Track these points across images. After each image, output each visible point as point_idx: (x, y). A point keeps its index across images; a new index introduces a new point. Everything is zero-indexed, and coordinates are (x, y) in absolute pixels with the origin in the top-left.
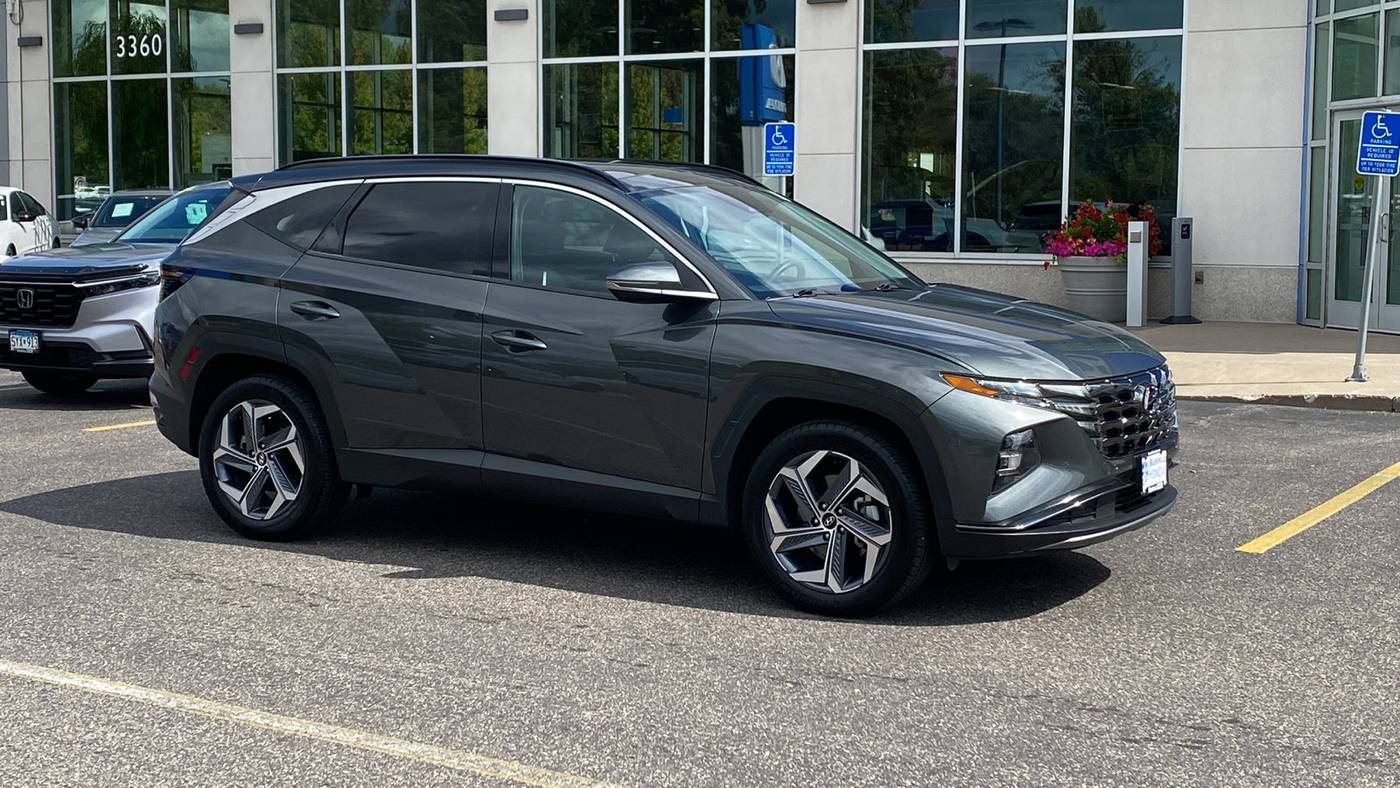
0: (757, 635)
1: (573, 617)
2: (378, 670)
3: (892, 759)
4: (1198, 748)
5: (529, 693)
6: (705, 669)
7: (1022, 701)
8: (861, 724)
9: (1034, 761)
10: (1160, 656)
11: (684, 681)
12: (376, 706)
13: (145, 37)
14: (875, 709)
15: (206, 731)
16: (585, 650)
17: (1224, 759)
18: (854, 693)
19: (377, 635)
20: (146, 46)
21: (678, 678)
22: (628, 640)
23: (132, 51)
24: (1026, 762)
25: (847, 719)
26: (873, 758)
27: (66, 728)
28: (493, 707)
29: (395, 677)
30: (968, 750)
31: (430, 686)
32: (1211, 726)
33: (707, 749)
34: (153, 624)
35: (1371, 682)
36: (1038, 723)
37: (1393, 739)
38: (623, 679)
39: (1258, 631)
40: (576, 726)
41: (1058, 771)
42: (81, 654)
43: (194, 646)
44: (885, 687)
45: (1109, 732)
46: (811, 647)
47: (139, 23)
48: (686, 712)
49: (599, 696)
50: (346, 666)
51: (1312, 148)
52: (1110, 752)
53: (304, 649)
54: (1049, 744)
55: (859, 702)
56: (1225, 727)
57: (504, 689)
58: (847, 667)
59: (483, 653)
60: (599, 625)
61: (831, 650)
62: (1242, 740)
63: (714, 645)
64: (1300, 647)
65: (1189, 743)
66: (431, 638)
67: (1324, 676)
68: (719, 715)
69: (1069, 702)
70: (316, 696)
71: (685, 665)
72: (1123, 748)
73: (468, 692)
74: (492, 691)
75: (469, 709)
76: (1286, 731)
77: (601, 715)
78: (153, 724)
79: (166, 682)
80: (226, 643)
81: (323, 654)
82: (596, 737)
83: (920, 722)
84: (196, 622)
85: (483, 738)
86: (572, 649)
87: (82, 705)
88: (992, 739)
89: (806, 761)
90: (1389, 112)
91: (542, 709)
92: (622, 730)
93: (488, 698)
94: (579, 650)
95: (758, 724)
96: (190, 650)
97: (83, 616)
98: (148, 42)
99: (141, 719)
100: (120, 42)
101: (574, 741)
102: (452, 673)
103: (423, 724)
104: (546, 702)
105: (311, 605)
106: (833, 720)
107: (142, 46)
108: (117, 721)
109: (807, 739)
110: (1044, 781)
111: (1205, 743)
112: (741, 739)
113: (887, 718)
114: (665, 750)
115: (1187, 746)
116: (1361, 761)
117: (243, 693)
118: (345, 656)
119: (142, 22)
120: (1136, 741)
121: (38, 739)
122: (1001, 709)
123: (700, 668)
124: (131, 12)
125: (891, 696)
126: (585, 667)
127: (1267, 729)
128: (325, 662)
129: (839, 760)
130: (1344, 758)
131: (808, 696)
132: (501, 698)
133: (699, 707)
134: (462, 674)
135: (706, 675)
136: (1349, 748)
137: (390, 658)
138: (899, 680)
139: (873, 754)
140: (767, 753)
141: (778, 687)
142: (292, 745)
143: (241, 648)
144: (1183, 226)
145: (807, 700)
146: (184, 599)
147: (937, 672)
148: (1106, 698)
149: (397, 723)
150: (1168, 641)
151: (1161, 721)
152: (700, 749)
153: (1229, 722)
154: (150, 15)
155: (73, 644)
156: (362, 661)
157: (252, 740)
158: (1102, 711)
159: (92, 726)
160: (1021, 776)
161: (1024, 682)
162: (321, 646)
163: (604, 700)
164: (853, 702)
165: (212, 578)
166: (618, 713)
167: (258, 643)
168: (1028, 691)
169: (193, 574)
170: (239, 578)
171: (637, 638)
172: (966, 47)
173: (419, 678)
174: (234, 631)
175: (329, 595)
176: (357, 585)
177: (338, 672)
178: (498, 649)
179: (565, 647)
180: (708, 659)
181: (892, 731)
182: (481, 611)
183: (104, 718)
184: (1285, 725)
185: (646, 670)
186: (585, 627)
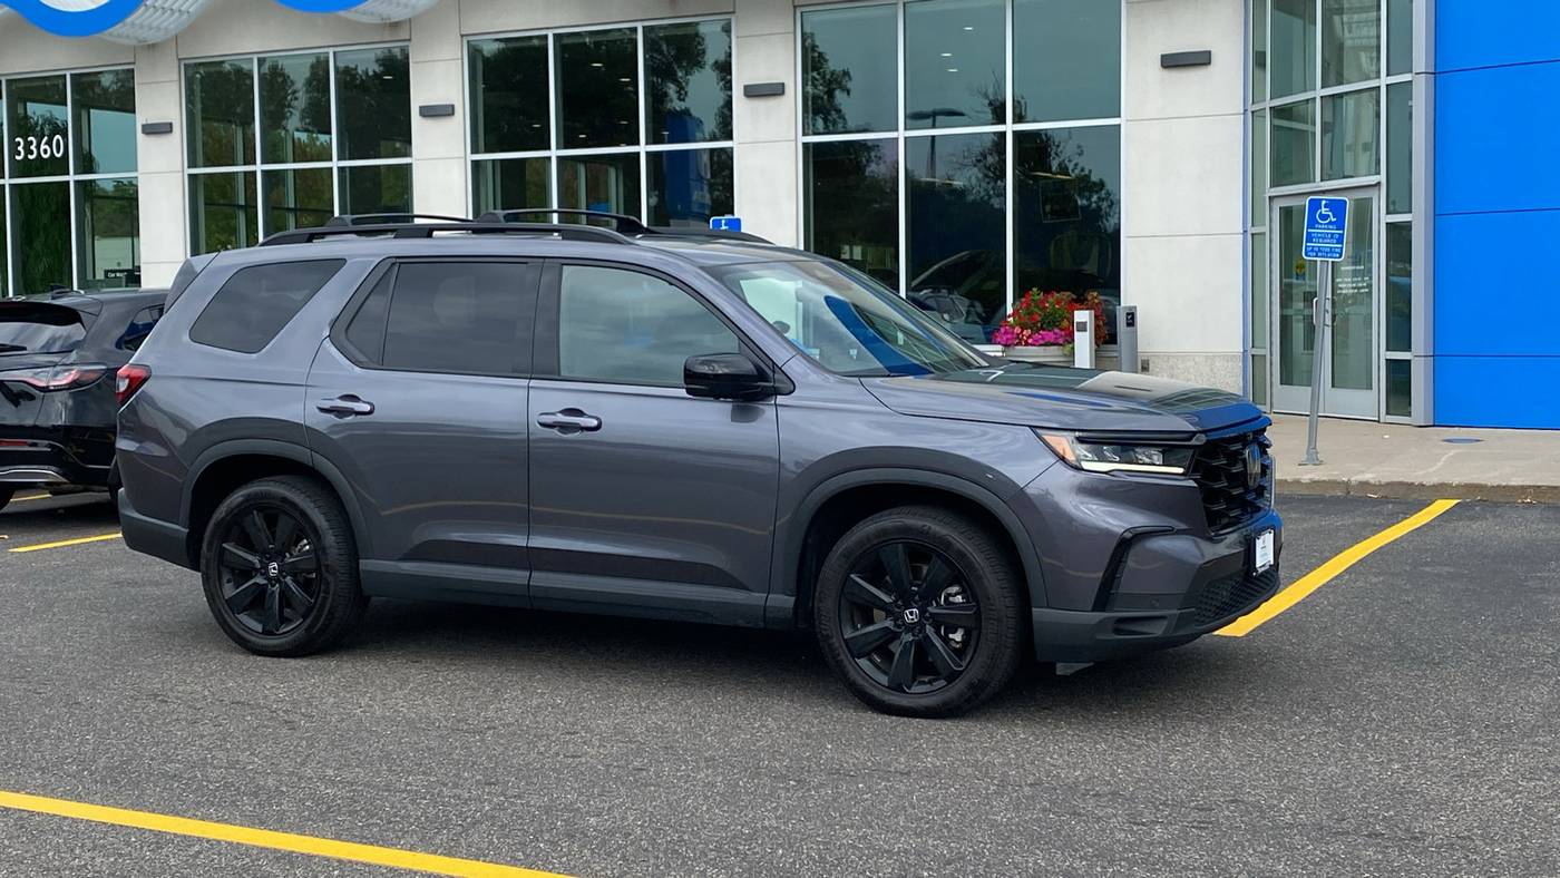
1: (562, 724)
2: (367, 785)
3: (906, 851)
4: (1205, 828)
5: (529, 802)
6: (705, 770)
7: (1026, 789)
8: (869, 818)
9: (1046, 847)
11: (686, 783)
12: (371, 821)
13: (46, 138)
14: (882, 803)
15: (199, 852)
16: (580, 757)
17: (1231, 838)
18: (858, 788)
20: (47, 147)
21: (679, 780)
22: (621, 745)
23: (32, 153)
24: (1039, 849)
25: (856, 814)
26: (888, 851)
27: (50, 854)
28: (493, 817)
29: (386, 791)
30: (980, 839)
31: (424, 798)
32: (1214, 807)
33: (719, 849)
34: (123, 746)
36: (1044, 810)
38: (623, 784)
40: (582, 833)
41: (1071, 856)
42: (53, 779)
43: (170, 768)
44: (889, 781)
45: (1115, 815)
46: (809, 745)
47: (37, 124)
48: (693, 814)
49: (602, 802)
50: (334, 782)
51: (1253, 234)
52: (1118, 835)
53: (286, 765)
54: (1058, 830)
55: (865, 796)
56: (1228, 808)
57: (502, 798)
58: (847, 762)
59: (474, 763)
60: (588, 730)
61: (829, 746)
62: (1246, 819)
63: (710, 747)
65: (1195, 824)
66: (417, 750)
68: (726, 815)
69: (1073, 788)
71: (684, 767)
72: (1132, 832)
73: (466, 803)
74: (490, 801)
75: (469, 820)
76: (1287, 808)
77: (606, 820)
78: (142, 847)
79: (148, 804)
81: (308, 771)
82: (604, 842)
83: (928, 814)
84: (168, 743)
85: (487, 849)
86: (565, 756)
88: (1002, 828)
89: (820, 856)
91: (544, 817)
92: (630, 834)
93: (487, 808)
94: (573, 757)
95: (766, 823)
96: (167, 772)
97: (47, 741)
98: (49, 143)
99: (128, 844)
100: (19, 144)
101: (582, 847)
102: (445, 785)
103: (424, 837)
104: (548, 810)
105: (286, 722)
106: (841, 816)
107: (43, 147)
108: (103, 846)
109: (818, 835)
110: (1059, 867)
111: (1211, 823)
112: (751, 838)
113: (895, 812)
114: (677, 852)
115: (1193, 827)
116: (1364, 835)
117: (230, 812)
118: (330, 772)
119: (40, 122)
120: (1143, 824)
121: (23, 867)
122: (1006, 798)
123: (700, 769)
124: (29, 113)
125: (896, 789)
126: (582, 773)
127: (1269, 807)
128: (310, 779)
130: (1348, 833)
131: (813, 793)
132: (500, 807)
133: (705, 808)
134: (456, 786)
135: (707, 776)
136: (1350, 822)
137: (378, 772)
138: (902, 774)
139: (886, 847)
140: (781, 851)
141: (782, 785)
142: (292, 863)
143: (220, 767)
144: (1128, 314)
145: (812, 797)
146: (151, 720)
147: (938, 764)
148: (1108, 783)
149: (397, 837)
151: (1164, 804)
152: (712, 850)
153: (1232, 801)
154: (49, 115)
155: (42, 770)
156: (350, 777)
157: (248, 860)
158: (1105, 796)
159: (77, 852)
160: (1035, 863)
161: (1025, 770)
162: (303, 764)
163: (607, 805)
164: (858, 796)
165: (178, 698)
166: (623, 819)
167: (237, 762)
168: (1031, 779)
169: (156, 696)
170: (205, 698)
171: (630, 742)
172: (905, 138)
173: (411, 791)
174: (210, 750)
175: (303, 711)
176: (332, 700)
177: (327, 788)
178: (489, 759)
179: (558, 754)
180: (706, 760)
181: (902, 824)
182: (465, 720)
183: (89, 844)
184: (1285, 802)
185: (644, 773)
186: (576, 733)
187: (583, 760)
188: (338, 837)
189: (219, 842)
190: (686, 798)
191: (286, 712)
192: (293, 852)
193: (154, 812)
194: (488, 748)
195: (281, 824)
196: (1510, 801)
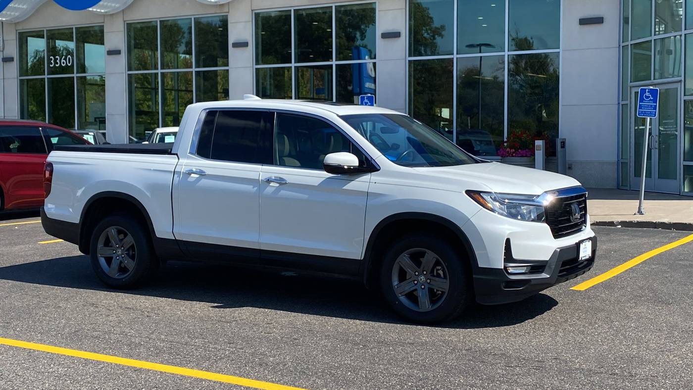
0: (348, 326)
1: (266, 320)
3: (404, 375)
4: (538, 369)
5: (245, 351)
6: (324, 340)
7: (464, 352)
8: (391, 361)
9: (466, 375)
10: (529, 333)
11: (315, 345)
12: (177, 357)
13: (64, 57)
14: (398, 355)
15: (103, 367)
16: (271, 333)
17: (549, 373)
18: (389, 349)
19: (178, 328)
20: (64, 61)
21: (312, 344)
22: (290, 329)
23: (57, 63)
24: (462, 375)
25: (386, 360)
26: (396, 375)
27: (41, 366)
28: (229, 357)
30: (438, 371)
31: (201, 348)
32: (545, 360)
33: (323, 372)
34: (77, 325)
35: (620, 343)
36: (469, 360)
37: (625, 365)
38: (287, 345)
39: (574, 323)
40: (266, 364)
41: (475, 378)
42: (45, 337)
43: (95, 334)
44: (404, 346)
45: (500, 363)
46: (372, 331)
47: (60, 50)
48: (315, 358)
49: (277, 351)
50: (163, 341)
51: (622, 105)
52: (499, 371)
53: (145, 334)
54: (473, 368)
55: (391, 353)
56: (551, 362)
57: (235, 349)
58: (387, 339)
59: (225, 335)
60: (277, 322)
61: (381, 332)
62: (558, 366)
63: (329, 330)
64: (592, 329)
65: (535, 367)
66: (202, 329)
67: (600, 341)
68: (329, 358)
69: (485, 352)
70: (150, 353)
71: (315, 339)
72: (506, 370)
73: (219, 351)
74: (229, 350)
75: (218, 358)
76: (578, 362)
77: (277, 359)
78: (79, 364)
79: (84, 348)
80: (110, 332)
81: (154, 336)
82: (275, 368)
83: (418, 360)
84: (96, 323)
85: (224, 369)
86: (265, 333)
87: (47, 358)
88: (448, 367)
89: (366, 376)
90: (651, 87)
91: (251, 357)
93: (227, 353)
94: (268, 333)
95: (346, 362)
96: (94, 335)
97: (45, 322)
98: (65, 59)
99: (73, 363)
100: (52, 59)
101: (264, 369)
102: (211, 343)
103: (198, 364)
104: (253, 354)
105: (148, 316)
106: (379, 360)
107: (62, 61)
108: (63, 364)
109: (367, 367)
110: (469, 383)
111: (542, 367)
112: (338, 368)
113: (403, 360)
114: (305, 372)
115: (533, 368)
116: (610, 374)
117: (118, 352)
118: (163, 337)
119: (62, 49)
120: (511, 367)
121: (29, 371)
122: (454, 355)
123: (322, 340)
124: (57, 45)
125: (406, 350)
126: (270, 340)
127: (570, 361)
128: (154, 339)
129: (381, 375)
130: (602, 373)
131: (369, 350)
132: (233, 353)
133: (320, 355)
134: (216, 343)
135: (325, 343)
136: (605, 369)
137: (183, 337)
138: (410, 344)
139: (396, 373)
140: (349, 373)
141: (356, 347)
142: (141, 372)
143: (117, 334)
144: (561, 142)
145: (368, 352)
146: (90, 315)
147: (428, 340)
148: (501, 350)
149: (187, 363)
150: (533, 327)
151: (524, 359)
152: (319, 372)
153: (554, 359)
154: (65, 46)
155: (41, 333)
156: (171, 339)
157: (123, 370)
158: (498, 355)
159: (52, 366)
160: (459, 381)
161: (465, 344)
162: (152, 333)
163: (278, 353)
164: (389, 353)
165: (102, 305)
166: (284, 358)
167: (124, 332)
168: (467, 348)
169: (93, 304)
170: (114, 305)
171: (294, 328)
172: (457, 58)
173: (196, 345)
174: (113, 327)
175: (156, 312)
176: (168, 308)
177: (160, 343)
178: (232, 333)
179: (262, 332)
180: (326, 336)
181: (405, 364)
182: (224, 318)
183: (57, 363)
184: (578, 360)
185: (298, 341)
186: (271, 323)
187: (272, 335)
188: (162, 363)
189: (111, 364)
190: (314, 351)
191: (148, 312)
193: (86, 351)
194: (232, 329)
195: (139, 357)
196: (681, 362)
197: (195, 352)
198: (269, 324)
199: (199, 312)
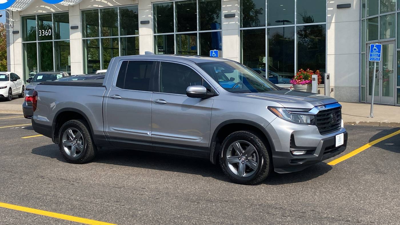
1: (142, 186)
2: (86, 201)
4: (301, 218)
5: (125, 207)
6: (174, 199)
7: (257, 206)
8: (212, 213)
9: (257, 222)
11: (168, 203)
12: (83, 211)
14: (218, 209)
15: (37, 218)
16: (143, 195)
17: (308, 221)
18: (213, 205)
19: (88, 192)
21: (166, 202)
22: (155, 192)
25: (209, 212)
28: (115, 211)
29: (90, 203)
31: (99, 205)
32: (306, 212)
33: (170, 221)
34: (29, 190)
36: (260, 212)
37: (355, 215)
38: (152, 202)
40: (136, 215)
42: (8, 198)
43: (38, 196)
44: (221, 203)
45: (279, 214)
46: (204, 193)
48: (167, 211)
49: (144, 207)
50: (78, 200)
52: (277, 219)
53: (68, 196)
54: (262, 218)
55: (214, 207)
56: (310, 212)
57: (119, 206)
58: (212, 198)
59: (115, 196)
60: (149, 188)
61: (210, 193)
62: (314, 216)
63: (178, 193)
66: (102, 192)
68: (175, 211)
69: (270, 206)
70: (68, 209)
71: (169, 198)
72: (281, 218)
73: (109, 207)
74: (115, 206)
75: (108, 211)
76: (326, 213)
77: (143, 212)
78: (23, 216)
79: (29, 205)
80: (47, 195)
81: (72, 197)
83: (228, 212)
84: (40, 189)
85: (110, 219)
87: (5, 212)
91: (128, 211)
92: (148, 216)
93: (114, 208)
94: (141, 195)
95: (185, 214)
96: (37, 197)
97: (10, 188)
99: (20, 216)
102: (106, 202)
103: (95, 216)
104: (129, 209)
105: (72, 184)
106: (205, 212)
108: (14, 216)
111: (304, 216)
112: (179, 218)
113: (220, 212)
115: (299, 218)
116: (346, 221)
117: (49, 208)
118: (78, 198)
120: (284, 216)
122: (251, 208)
123: (173, 199)
125: (223, 205)
126: (142, 199)
127: (322, 212)
128: (72, 199)
130: (341, 220)
131: (200, 206)
132: (117, 208)
133: (170, 210)
134: (108, 202)
135: (174, 201)
136: (342, 217)
137: (90, 198)
138: (225, 201)
140: (186, 222)
141: (193, 204)
142: (59, 222)
143: (51, 196)
145: (200, 207)
146: (38, 183)
147: (237, 199)
148: (280, 205)
149: (88, 215)
151: (294, 211)
152: (167, 221)
153: (312, 211)
155: (6, 196)
156: (82, 199)
157: (48, 221)
158: (278, 208)
159: (7, 217)
161: (259, 201)
162: (72, 195)
163: (145, 208)
164: (212, 207)
165: (47, 177)
166: (148, 212)
167: (55, 195)
168: (260, 203)
169: (42, 176)
170: (54, 177)
171: (158, 191)
173: (97, 203)
174: (50, 191)
175: (78, 181)
176: (86, 179)
177: (75, 202)
178: (120, 195)
179: (138, 194)
182: (118, 185)
183: (10, 215)
184: (327, 211)
185: (158, 200)
186: (145, 188)
187: (144, 196)
188: (73, 215)
189: (43, 216)
190: (166, 207)
191: (73, 181)
192: (60, 219)
193: (30, 207)
194: (121, 192)
195: (60, 211)
196: (390, 212)
197: (95, 208)
198: (144, 189)
199: (103, 182)
